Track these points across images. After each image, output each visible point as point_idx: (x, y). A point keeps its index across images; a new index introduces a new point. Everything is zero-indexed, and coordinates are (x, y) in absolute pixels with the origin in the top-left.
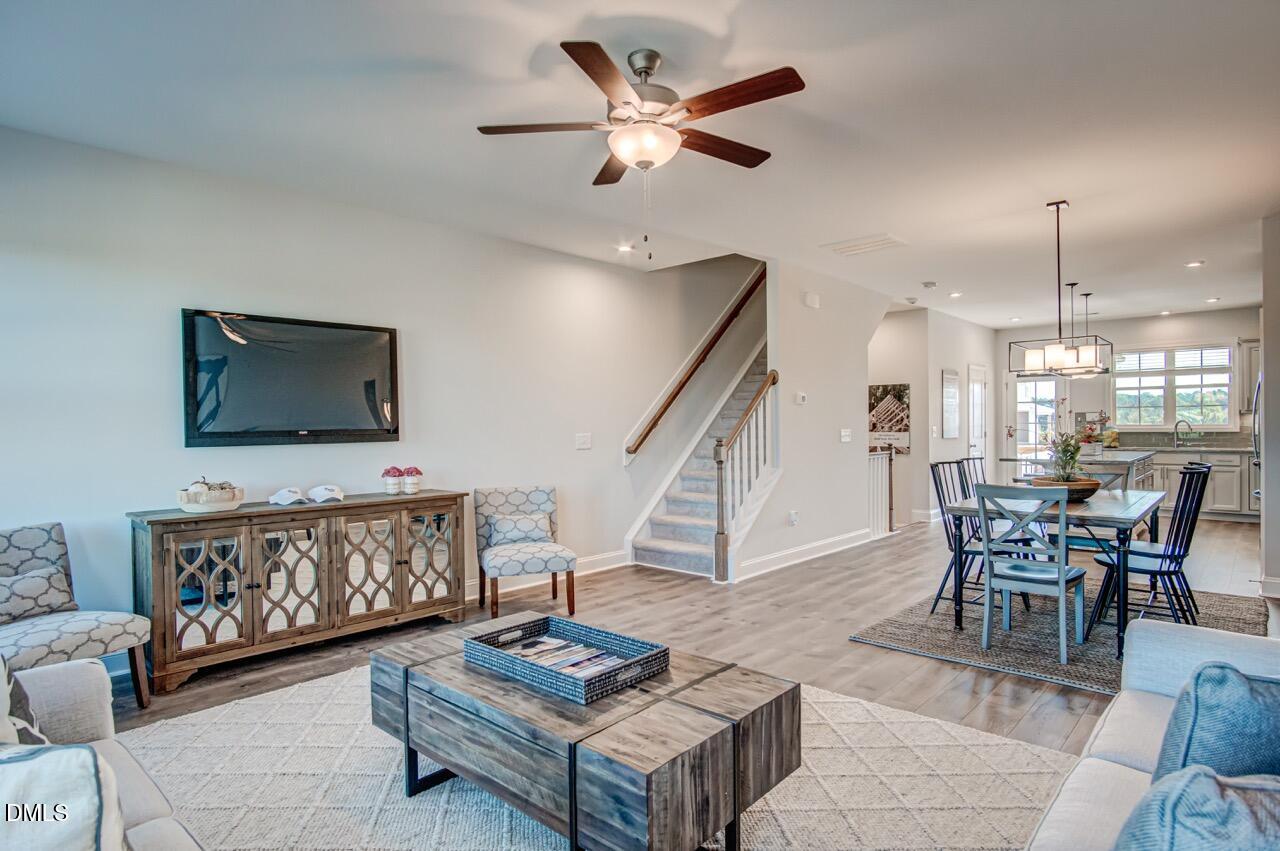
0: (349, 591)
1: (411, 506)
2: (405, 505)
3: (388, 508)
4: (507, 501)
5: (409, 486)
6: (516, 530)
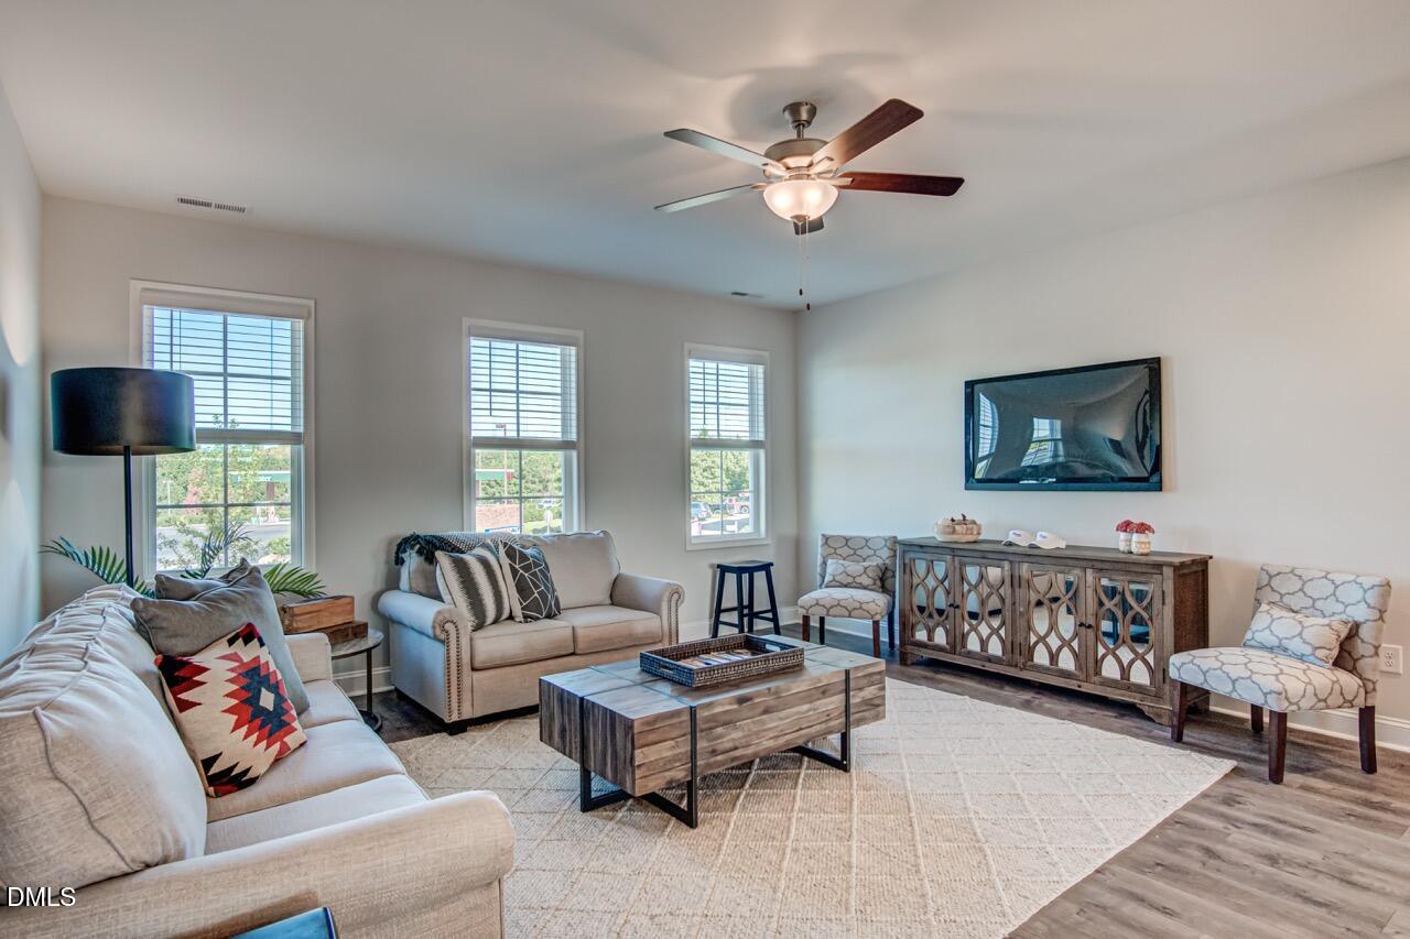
0: (1033, 639)
1: (1099, 565)
2: (1091, 563)
3: (1071, 562)
4: (1301, 590)
5: (1136, 543)
6: (1267, 632)
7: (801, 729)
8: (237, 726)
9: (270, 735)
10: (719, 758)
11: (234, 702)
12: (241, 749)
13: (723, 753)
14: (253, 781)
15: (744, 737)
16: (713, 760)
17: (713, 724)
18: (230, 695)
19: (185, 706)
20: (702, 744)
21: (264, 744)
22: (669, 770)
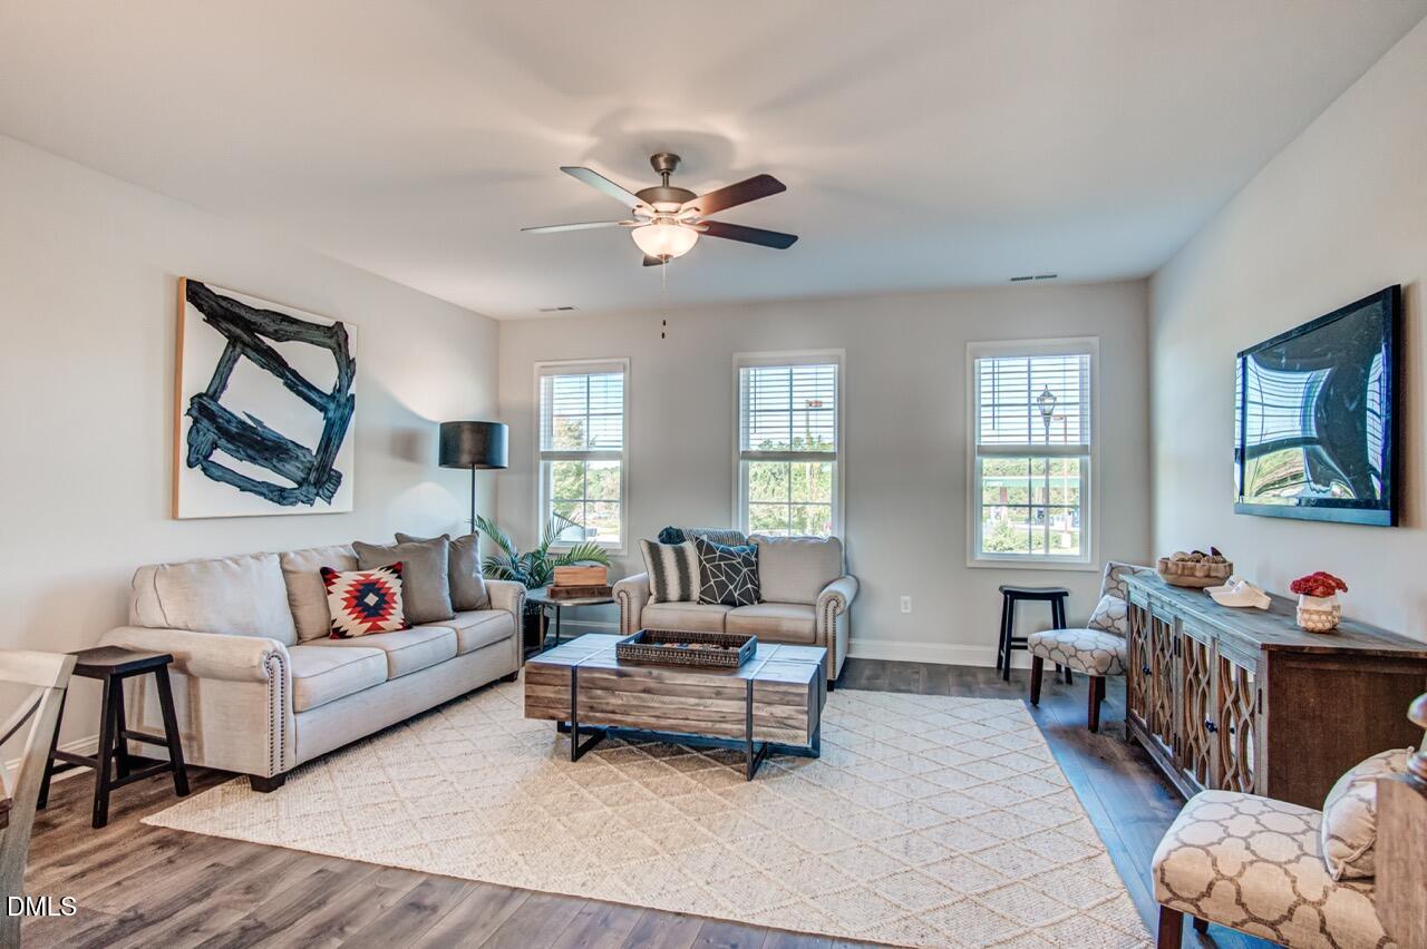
7: (687, 719)
8: (346, 608)
9: (366, 617)
10: (598, 714)
11: (348, 596)
12: (345, 619)
13: (602, 711)
14: (350, 637)
15: (622, 705)
16: (591, 714)
17: (591, 686)
18: (347, 592)
19: (329, 593)
20: (581, 698)
21: (359, 621)
22: (552, 708)
